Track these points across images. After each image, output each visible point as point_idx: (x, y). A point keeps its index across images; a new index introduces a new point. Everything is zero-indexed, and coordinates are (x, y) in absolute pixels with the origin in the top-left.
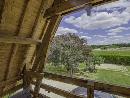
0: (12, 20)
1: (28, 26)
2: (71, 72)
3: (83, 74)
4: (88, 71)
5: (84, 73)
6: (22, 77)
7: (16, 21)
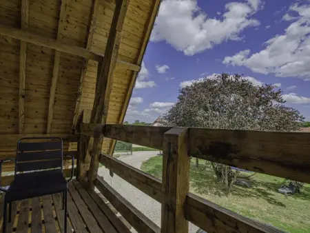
0: (43, 7)
1: (76, 21)
2: (227, 182)
3: (265, 194)
4: (286, 191)
5: (268, 192)
6: (77, 139)
7: (52, 9)
